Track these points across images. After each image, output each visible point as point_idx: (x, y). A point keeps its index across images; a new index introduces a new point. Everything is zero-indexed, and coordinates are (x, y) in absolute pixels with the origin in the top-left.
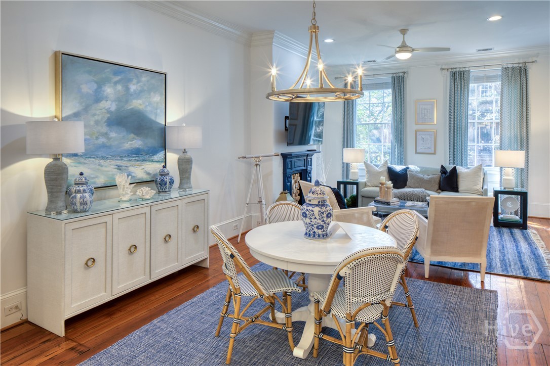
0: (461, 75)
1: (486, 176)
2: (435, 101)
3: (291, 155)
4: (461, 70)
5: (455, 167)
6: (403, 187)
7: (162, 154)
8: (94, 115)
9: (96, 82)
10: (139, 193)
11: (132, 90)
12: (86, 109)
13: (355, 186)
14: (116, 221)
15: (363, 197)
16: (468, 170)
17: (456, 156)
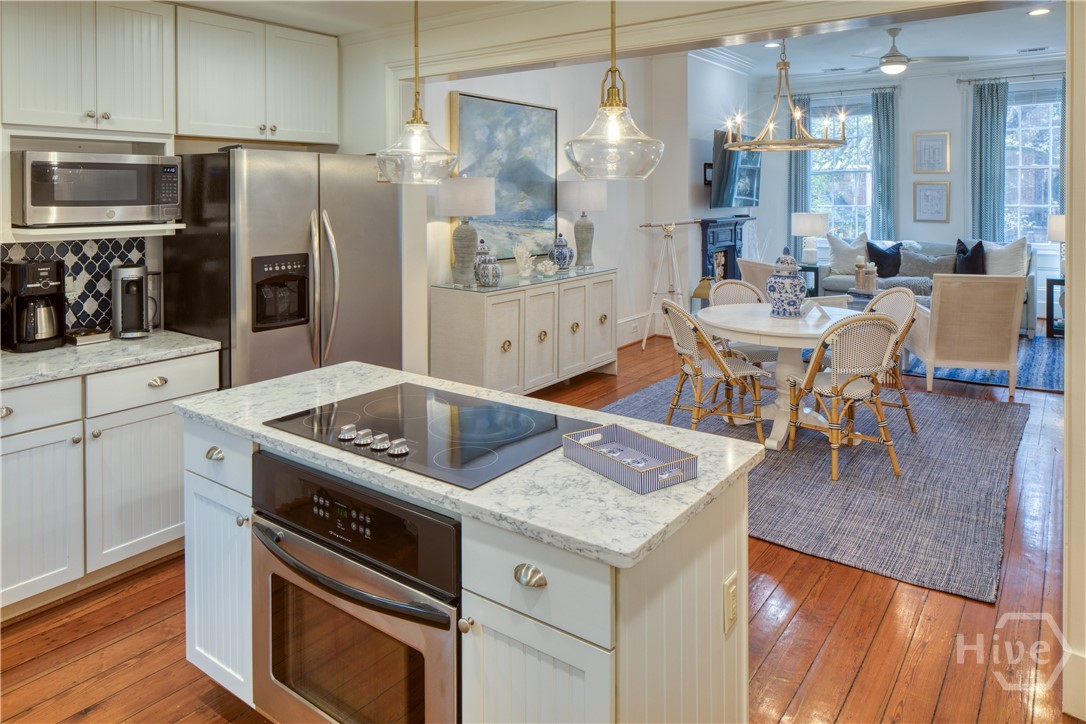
0: (992, 90)
1: (1034, 257)
2: (948, 134)
3: (715, 222)
4: (993, 82)
5: (980, 243)
6: (894, 275)
7: (552, 218)
8: (487, 168)
9: (489, 127)
10: (540, 267)
11: (522, 134)
12: (480, 161)
13: (813, 273)
14: (528, 299)
15: (826, 290)
16: (1003, 248)
17: (984, 225)
